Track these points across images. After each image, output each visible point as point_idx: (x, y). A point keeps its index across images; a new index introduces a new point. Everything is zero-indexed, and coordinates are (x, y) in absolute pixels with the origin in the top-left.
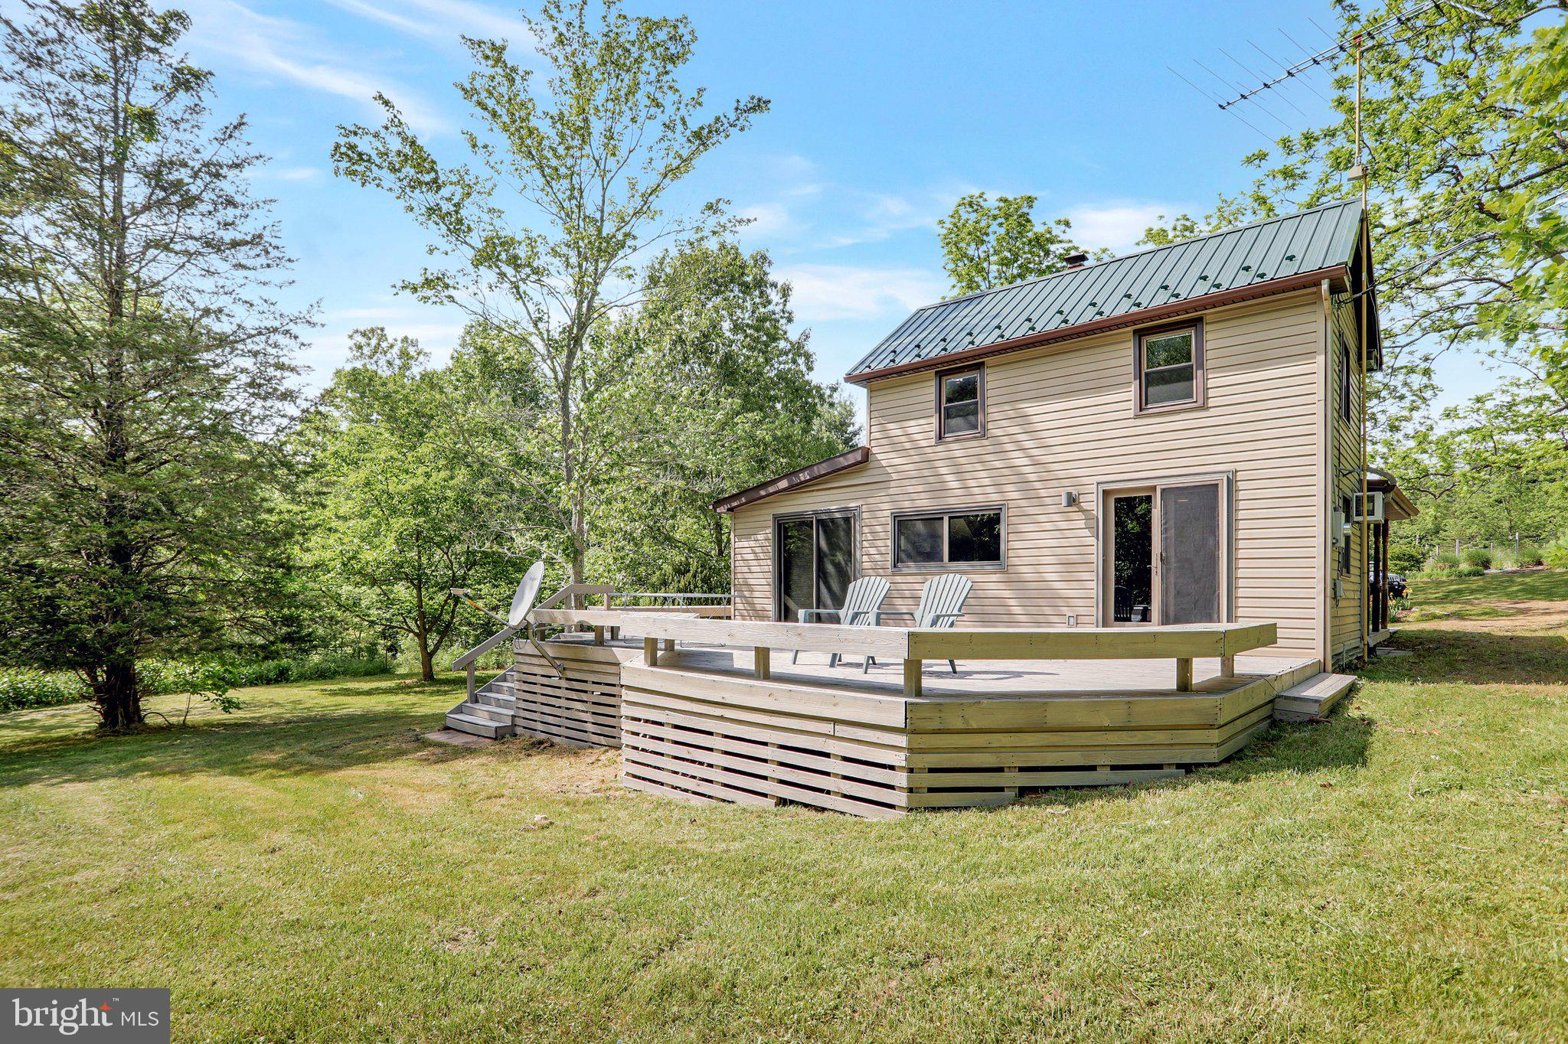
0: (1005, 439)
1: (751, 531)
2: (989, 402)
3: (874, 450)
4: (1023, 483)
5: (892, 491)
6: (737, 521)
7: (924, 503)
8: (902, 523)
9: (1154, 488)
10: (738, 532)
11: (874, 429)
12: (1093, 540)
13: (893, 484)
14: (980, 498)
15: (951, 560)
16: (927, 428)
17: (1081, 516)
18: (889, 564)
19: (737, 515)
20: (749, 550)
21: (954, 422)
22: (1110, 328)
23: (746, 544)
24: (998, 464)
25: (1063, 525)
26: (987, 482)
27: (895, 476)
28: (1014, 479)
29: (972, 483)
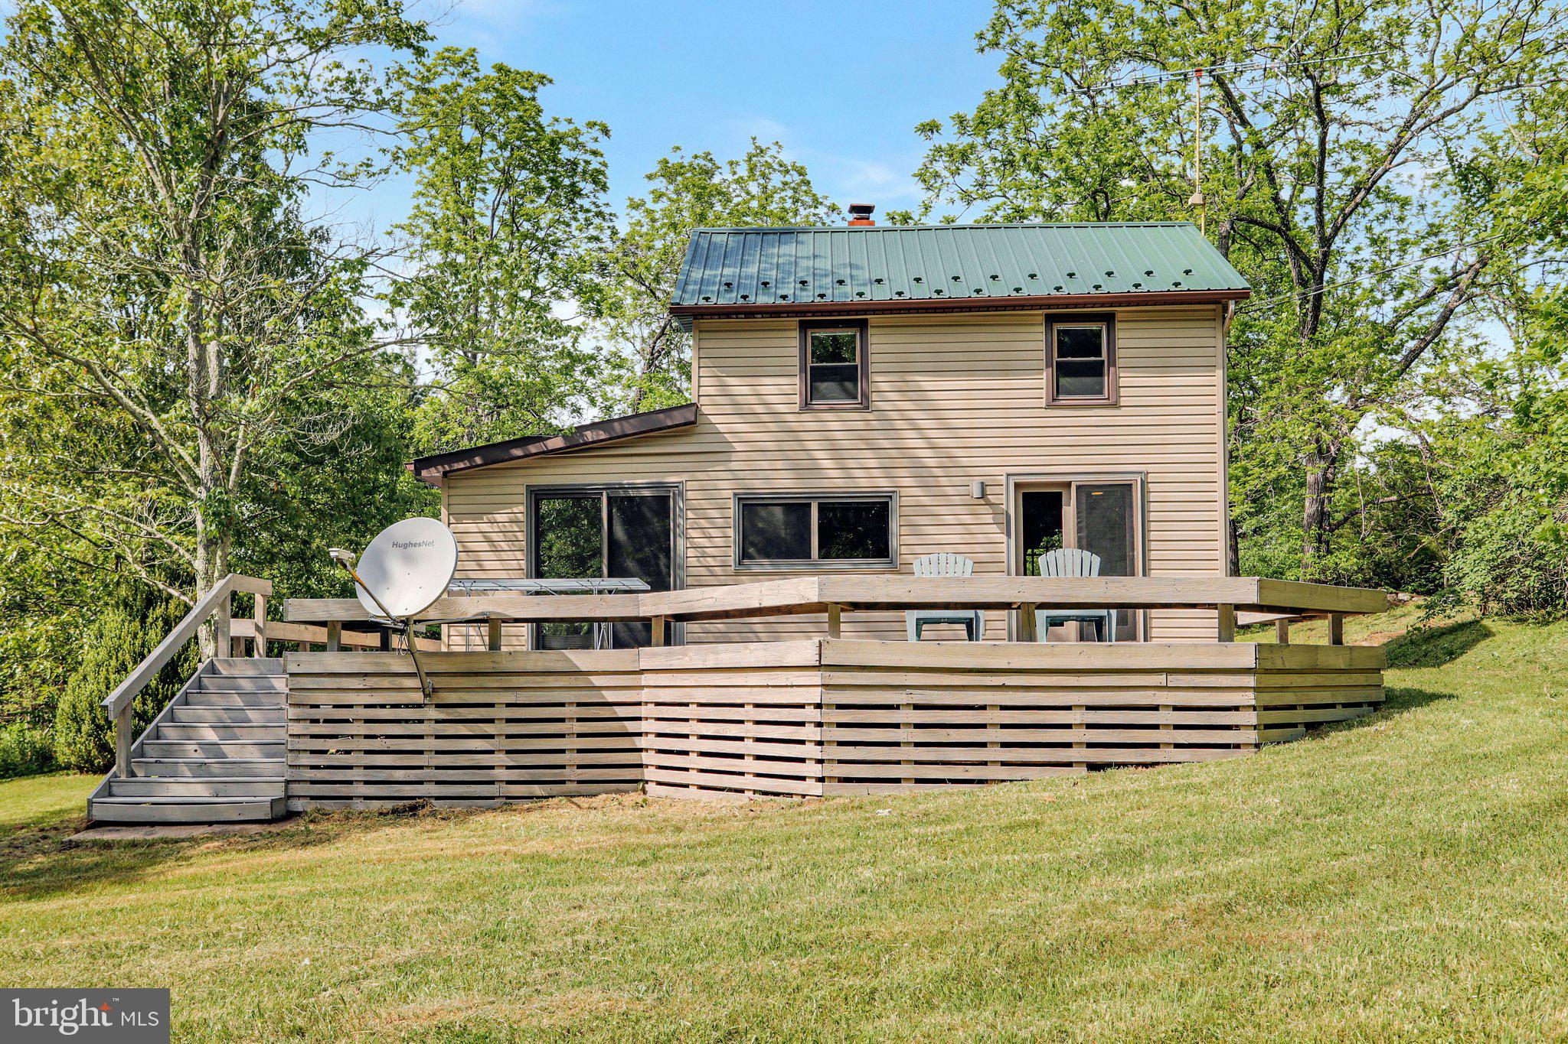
0: (894, 415)
1: (485, 508)
2: (872, 368)
3: (705, 410)
4: (918, 468)
5: (734, 466)
6: (453, 492)
7: (785, 482)
8: (750, 507)
9: (1068, 485)
10: (455, 509)
11: (704, 381)
12: (1003, 538)
13: (734, 456)
14: (863, 482)
15: (822, 556)
16: (787, 389)
17: (987, 509)
18: (731, 561)
19: (453, 483)
20: (479, 537)
21: (823, 386)
22: (1023, 307)
23: (472, 527)
24: (885, 444)
25: (968, 519)
26: (873, 463)
27: (738, 447)
28: (905, 462)
29: (851, 463)
